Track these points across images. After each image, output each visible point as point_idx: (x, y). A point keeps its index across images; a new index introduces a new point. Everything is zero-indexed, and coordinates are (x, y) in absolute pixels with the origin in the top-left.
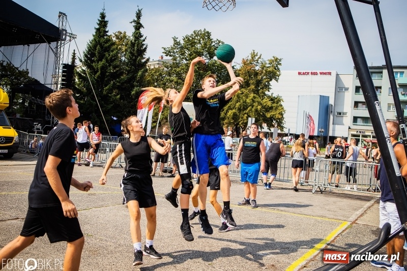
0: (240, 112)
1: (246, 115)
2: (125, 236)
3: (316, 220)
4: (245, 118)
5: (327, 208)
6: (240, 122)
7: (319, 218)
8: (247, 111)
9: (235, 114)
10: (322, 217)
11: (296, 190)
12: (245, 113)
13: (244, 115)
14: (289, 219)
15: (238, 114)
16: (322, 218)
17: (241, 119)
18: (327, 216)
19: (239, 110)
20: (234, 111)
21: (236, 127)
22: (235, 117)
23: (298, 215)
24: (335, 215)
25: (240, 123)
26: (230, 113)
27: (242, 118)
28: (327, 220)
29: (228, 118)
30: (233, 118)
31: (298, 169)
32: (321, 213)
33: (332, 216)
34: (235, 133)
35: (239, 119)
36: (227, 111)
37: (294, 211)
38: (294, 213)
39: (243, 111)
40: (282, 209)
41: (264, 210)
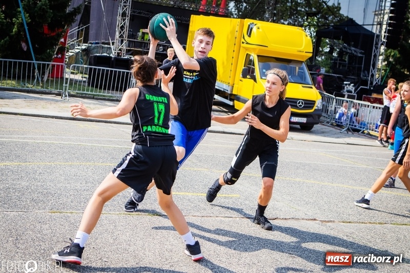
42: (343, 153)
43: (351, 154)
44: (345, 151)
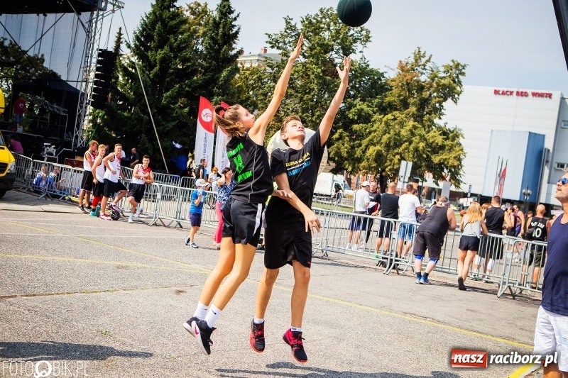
0: (388, 151)
1: (398, 157)
2: (165, 341)
4: (396, 161)
5: (519, 324)
6: (387, 167)
7: (503, 341)
8: (400, 150)
9: (379, 155)
10: (508, 338)
12: (397, 154)
13: (394, 156)
14: (449, 337)
15: (385, 154)
16: (506, 341)
17: (388, 163)
18: (518, 337)
19: (388, 146)
20: (378, 147)
21: (381, 176)
22: (379, 158)
23: (466, 332)
25: (387, 169)
26: (372, 151)
27: (391, 160)
29: (368, 159)
30: (376, 160)
31: (469, 251)
32: (507, 331)
34: (379, 186)
35: (386, 162)
36: (367, 147)
37: (460, 323)
38: (459, 327)
39: (394, 149)
40: (440, 319)
41: (408, 317)
42: (38, 221)
43: (47, 222)
44: (42, 219)
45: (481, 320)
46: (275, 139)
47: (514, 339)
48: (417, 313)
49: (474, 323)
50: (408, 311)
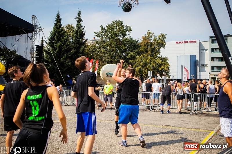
0: (143, 68)
1: (147, 70)
3: (194, 131)
5: (200, 123)
6: (143, 74)
7: (196, 130)
8: (147, 67)
9: (140, 69)
10: (198, 129)
11: (180, 113)
12: (146, 69)
13: (145, 69)
16: (198, 130)
18: (201, 128)
19: (143, 66)
20: (139, 67)
21: (141, 77)
23: (183, 129)
24: (206, 128)
25: (143, 75)
26: (137, 69)
27: (144, 71)
28: (201, 130)
30: (139, 72)
32: (197, 126)
33: (204, 128)
35: (143, 72)
36: (135, 68)
37: (180, 126)
38: (180, 127)
39: (145, 67)
40: (173, 125)
41: (162, 126)
45: (187, 124)
46: (103, 69)
47: (200, 129)
48: (164, 124)
49: (185, 125)
50: (161, 124)
